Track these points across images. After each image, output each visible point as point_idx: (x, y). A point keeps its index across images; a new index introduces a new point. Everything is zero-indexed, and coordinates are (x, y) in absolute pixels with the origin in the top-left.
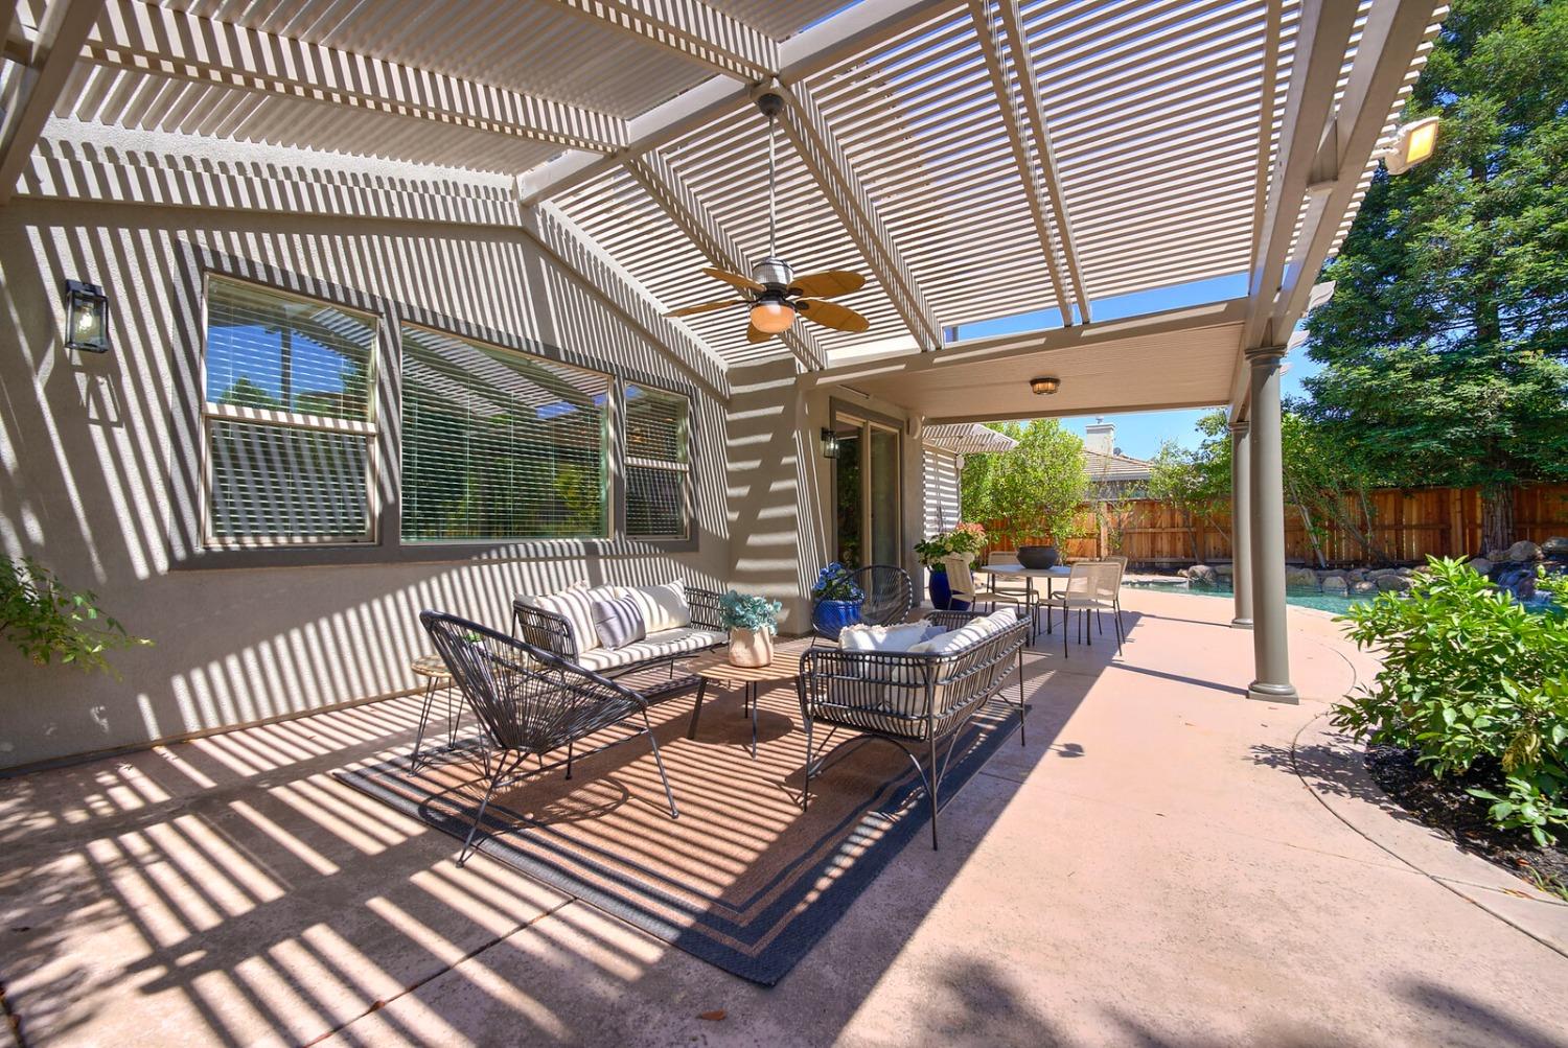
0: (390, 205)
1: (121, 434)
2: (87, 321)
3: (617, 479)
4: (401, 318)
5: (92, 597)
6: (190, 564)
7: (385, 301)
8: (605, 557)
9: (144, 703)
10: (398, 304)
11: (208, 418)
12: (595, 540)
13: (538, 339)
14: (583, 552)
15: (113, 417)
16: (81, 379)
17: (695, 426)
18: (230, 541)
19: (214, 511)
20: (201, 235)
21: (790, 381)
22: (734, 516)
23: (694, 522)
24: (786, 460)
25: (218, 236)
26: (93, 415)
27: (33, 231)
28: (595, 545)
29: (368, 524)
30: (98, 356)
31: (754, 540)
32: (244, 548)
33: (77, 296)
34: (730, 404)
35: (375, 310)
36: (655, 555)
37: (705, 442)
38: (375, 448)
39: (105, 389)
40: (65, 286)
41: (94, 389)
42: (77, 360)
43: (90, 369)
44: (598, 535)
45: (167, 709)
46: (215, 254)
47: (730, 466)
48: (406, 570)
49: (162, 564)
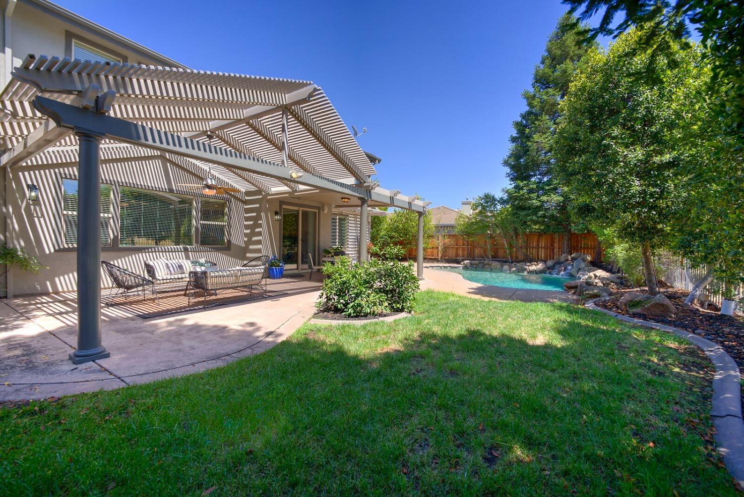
0: (115, 155)
1: (42, 220)
2: (33, 194)
3: (197, 228)
4: (119, 185)
5: (35, 258)
6: (59, 251)
7: (114, 181)
8: (191, 251)
9: (48, 283)
10: (118, 182)
11: (64, 215)
12: (188, 247)
13: (166, 187)
14: (183, 250)
15: (40, 216)
16: (32, 207)
17: (230, 210)
18: (70, 245)
19: (66, 238)
20: (61, 169)
21: (261, 197)
22: (246, 239)
23: (229, 242)
24: (259, 222)
25: (66, 169)
26: (35, 215)
27: (20, 174)
28: (187, 248)
29: (109, 241)
30: (36, 201)
31: (251, 247)
32: (74, 247)
33: (32, 188)
34: (246, 202)
35: (111, 184)
36: (212, 251)
37: (234, 215)
38: (111, 221)
39: (38, 209)
40: (28, 186)
41: (35, 209)
42: (31, 203)
43: (34, 205)
44: (188, 244)
45: (54, 285)
46: (65, 174)
47: (245, 223)
48: (121, 254)
49: (52, 250)
